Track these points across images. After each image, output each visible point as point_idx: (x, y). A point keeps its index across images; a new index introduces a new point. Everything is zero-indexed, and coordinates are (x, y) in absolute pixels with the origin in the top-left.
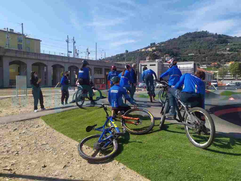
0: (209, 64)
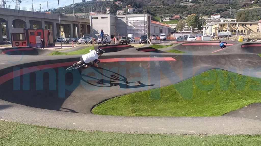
0: (172, 17)
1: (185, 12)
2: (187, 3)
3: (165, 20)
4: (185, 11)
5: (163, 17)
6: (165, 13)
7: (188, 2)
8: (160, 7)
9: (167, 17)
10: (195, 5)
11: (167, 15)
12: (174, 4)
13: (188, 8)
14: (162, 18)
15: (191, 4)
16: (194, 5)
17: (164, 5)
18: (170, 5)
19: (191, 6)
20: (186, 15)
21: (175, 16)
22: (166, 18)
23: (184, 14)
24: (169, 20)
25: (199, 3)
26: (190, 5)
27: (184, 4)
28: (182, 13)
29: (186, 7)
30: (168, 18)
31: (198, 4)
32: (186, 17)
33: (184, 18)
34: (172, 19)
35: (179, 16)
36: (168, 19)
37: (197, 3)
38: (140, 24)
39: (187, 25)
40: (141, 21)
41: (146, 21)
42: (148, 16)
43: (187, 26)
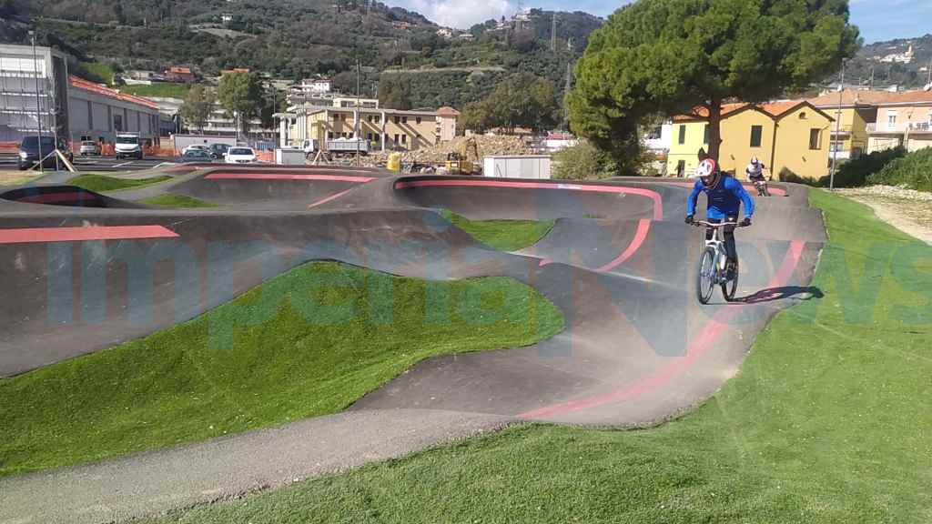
1: (211, 58)
2: (214, 27)
3: (134, 78)
4: (209, 55)
5: (122, 66)
6: (131, 54)
7: (217, 22)
8: (107, 28)
9: (140, 68)
10: (245, 38)
11: (139, 61)
12: (166, 23)
13: (221, 45)
14: (120, 70)
15: (229, 32)
16: (239, 39)
17: (123, 22)
18: (148, 23)
19: (231, 39)
20: (215, 68)
21: (174, 69)
22: (138, 74)
23: (206, 66)
24: (149, 83)
25: (258, 32)
26: (227, 36)
27: (204, 28)
28: (200, 61)
29: (213, 40)
30: (145, 74)
31: (256, 37)
32: (216, 76)
33: (209, 79)
34: (161, 77)
35: (188, 71)
36: (144, 79)
37: (250, 32)
38: (20, 90)
39: (222, 107)
40: (19, 75)
41: (44, 77)
42: (54, 57)
43: (222, 112)
